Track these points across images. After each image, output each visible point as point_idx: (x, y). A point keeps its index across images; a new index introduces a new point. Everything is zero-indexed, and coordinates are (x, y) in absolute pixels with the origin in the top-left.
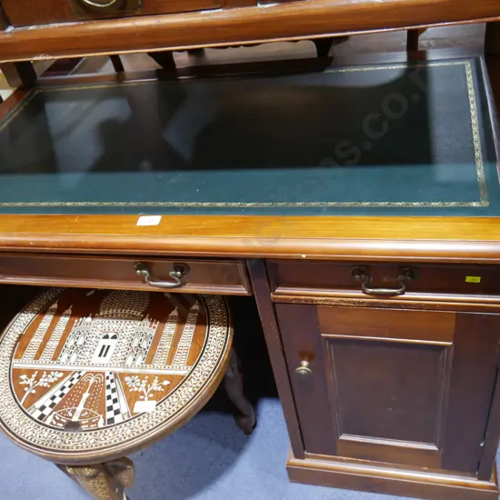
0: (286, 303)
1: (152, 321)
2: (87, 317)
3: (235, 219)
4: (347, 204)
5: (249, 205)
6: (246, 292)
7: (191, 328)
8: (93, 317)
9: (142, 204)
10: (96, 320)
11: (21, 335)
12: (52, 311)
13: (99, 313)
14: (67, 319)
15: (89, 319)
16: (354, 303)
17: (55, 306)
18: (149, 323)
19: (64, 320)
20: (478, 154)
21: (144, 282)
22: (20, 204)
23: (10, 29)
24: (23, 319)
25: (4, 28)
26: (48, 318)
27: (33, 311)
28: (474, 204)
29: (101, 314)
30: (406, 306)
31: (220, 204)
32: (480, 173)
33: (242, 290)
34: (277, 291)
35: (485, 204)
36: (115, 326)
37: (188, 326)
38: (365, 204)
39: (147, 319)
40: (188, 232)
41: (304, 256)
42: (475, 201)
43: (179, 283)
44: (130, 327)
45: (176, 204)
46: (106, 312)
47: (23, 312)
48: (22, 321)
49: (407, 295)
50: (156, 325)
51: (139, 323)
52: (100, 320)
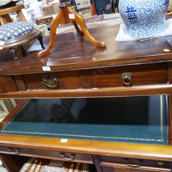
0: (105, 167)
1: (65, 168)
2: (46, 165)
3: (89, 141)
4: (122, 138)
5: (93, 137)
6: (92, 163)
7: (77, 171)
8: (48, 166)
9: (62, 135)
10: (48, 167)
11: (26, 171)
12: (35, 163)
13: (49, 164)
14: (40, 166)
15: (46, 166)
16: (125, 168)
17: (36, 161)
18: (64, 169)
19: (39, 166)
20: (162, 122)
21: (62, 158)
22: (28, 133)
23: (28, 90)
24: (27, 165)
25: (26, 90)
26: (34, 165)
27: (30, 163)
28: (159, 140)
29: (50, 165)
30: (141, 170)
31: (84, 136)
32: (162, 129)
33: (91, 162)
34: (102, 163)
35: (162, 140)
36: (54, 169)
37: (76, 170)
38: (127, 139)
39: (64, 167)
40: (74, 145)
41: (108, 155)
42: (159, 139)
43: (72, 159)
44: (58, 170)
45: (72, 135)
46: (51, 164)
47: (27, 163)
48: (26, 166)
49: (141, 167)
50: (67, 169)
51: (61, 168)
52: (50, 167)
